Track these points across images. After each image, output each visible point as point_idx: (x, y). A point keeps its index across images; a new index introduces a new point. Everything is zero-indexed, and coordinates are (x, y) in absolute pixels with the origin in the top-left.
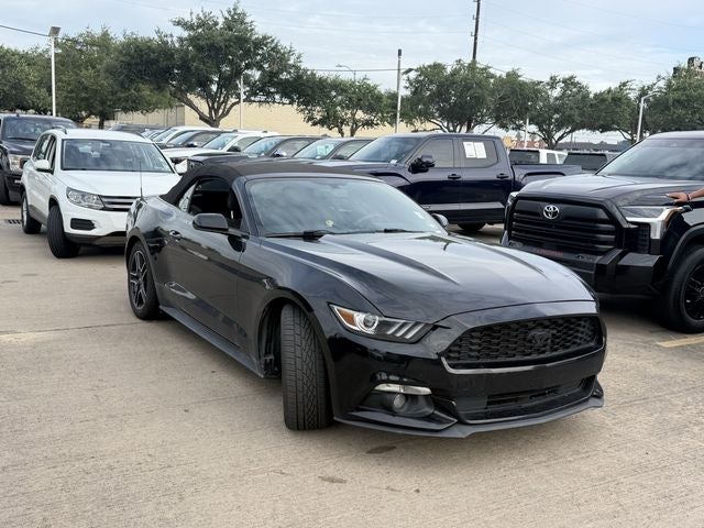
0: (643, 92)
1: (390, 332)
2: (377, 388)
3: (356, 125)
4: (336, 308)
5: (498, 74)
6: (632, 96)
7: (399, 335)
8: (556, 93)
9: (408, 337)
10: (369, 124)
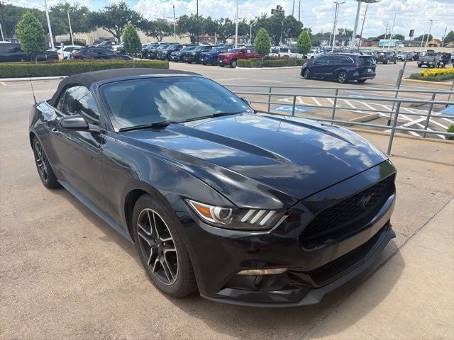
0: (252, 22)
1: (244, 219)
2: (239, 273)
3: (162, 36)
4: (191, 202)
5: (205, 18)
6: (248, 23)
7: (253, 221)
8: (223, 23)
9: (262, 223)
10: (166, 35)
